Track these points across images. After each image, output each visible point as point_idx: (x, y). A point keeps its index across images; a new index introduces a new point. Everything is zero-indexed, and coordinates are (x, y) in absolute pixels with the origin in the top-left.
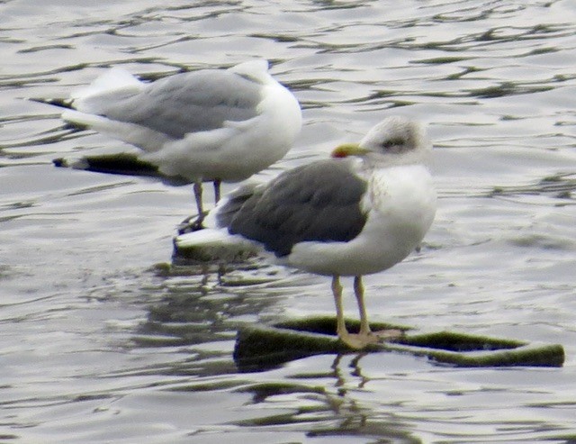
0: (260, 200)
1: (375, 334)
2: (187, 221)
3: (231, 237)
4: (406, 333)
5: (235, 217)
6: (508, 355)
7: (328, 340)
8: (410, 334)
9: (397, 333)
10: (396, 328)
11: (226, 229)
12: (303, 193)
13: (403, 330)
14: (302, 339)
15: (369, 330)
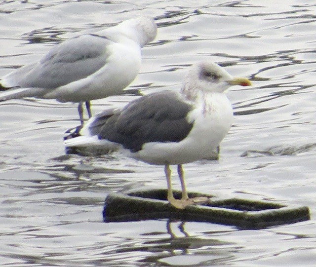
0: (119, 118)
1: (191, 200)
2: (68, 132)
3: (100, 141)
4: (210, 199)
5: (102, 128)
6: (274, 212)
7: (162, 204)
8: (213, 200)
9: (205, 199)
10: (204, 196)
11: (96, 137)
12: (149, 113)
13: (209, 197)
14: (146, 203)
15: (188, 197)
